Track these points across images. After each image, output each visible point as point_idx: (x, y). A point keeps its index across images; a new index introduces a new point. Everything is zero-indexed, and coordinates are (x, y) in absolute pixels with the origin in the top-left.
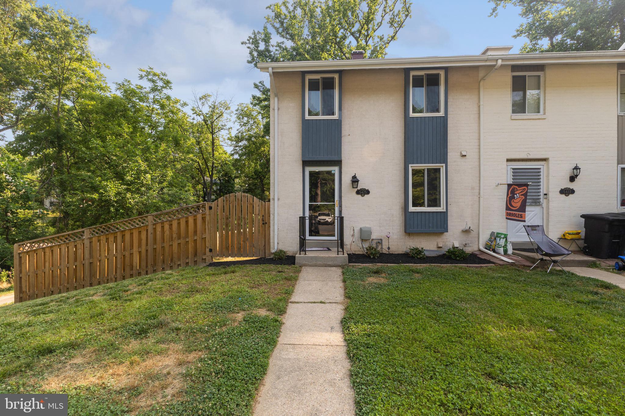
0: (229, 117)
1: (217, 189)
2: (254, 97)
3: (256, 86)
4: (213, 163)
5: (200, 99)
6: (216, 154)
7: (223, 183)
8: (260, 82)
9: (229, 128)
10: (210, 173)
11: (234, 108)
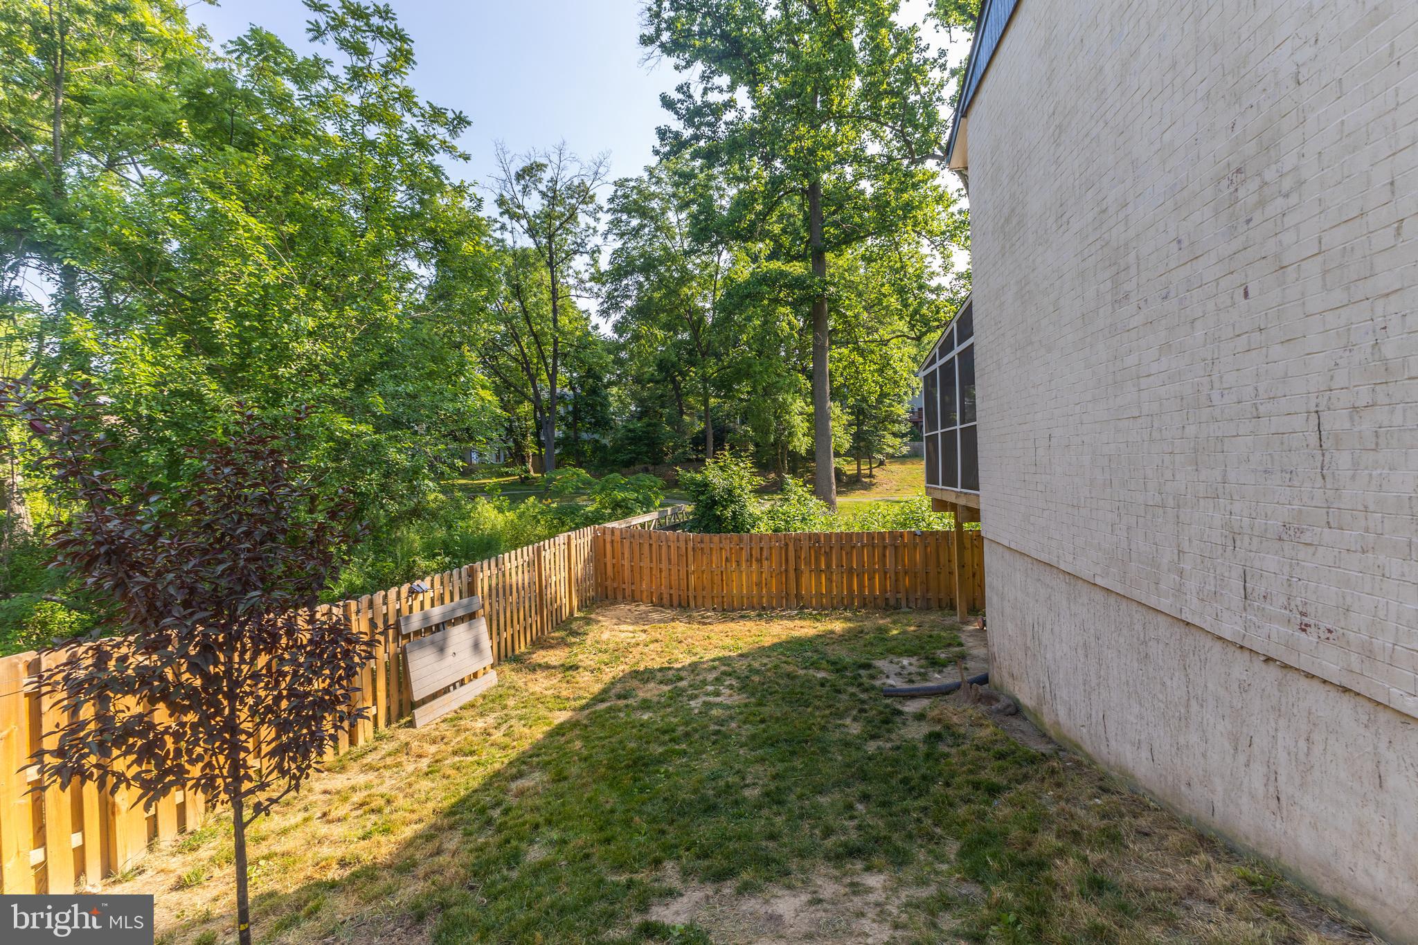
0: (592, 223)
1: (568, 413)
2: (662, 133)
3: (668, 103)
4: (556, 342)
5: (519, 177)
6: (563, 321)
7: (581, 397)
8: (680, 89)
9: (594, 252)
10: (550, 370)
11: (603, 193)
